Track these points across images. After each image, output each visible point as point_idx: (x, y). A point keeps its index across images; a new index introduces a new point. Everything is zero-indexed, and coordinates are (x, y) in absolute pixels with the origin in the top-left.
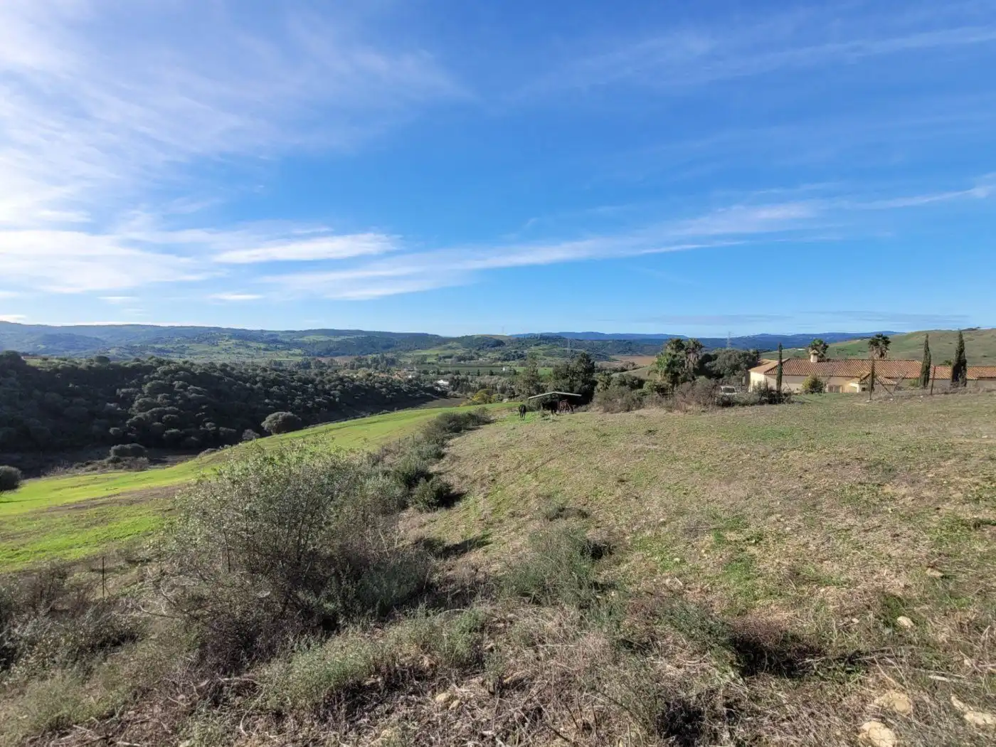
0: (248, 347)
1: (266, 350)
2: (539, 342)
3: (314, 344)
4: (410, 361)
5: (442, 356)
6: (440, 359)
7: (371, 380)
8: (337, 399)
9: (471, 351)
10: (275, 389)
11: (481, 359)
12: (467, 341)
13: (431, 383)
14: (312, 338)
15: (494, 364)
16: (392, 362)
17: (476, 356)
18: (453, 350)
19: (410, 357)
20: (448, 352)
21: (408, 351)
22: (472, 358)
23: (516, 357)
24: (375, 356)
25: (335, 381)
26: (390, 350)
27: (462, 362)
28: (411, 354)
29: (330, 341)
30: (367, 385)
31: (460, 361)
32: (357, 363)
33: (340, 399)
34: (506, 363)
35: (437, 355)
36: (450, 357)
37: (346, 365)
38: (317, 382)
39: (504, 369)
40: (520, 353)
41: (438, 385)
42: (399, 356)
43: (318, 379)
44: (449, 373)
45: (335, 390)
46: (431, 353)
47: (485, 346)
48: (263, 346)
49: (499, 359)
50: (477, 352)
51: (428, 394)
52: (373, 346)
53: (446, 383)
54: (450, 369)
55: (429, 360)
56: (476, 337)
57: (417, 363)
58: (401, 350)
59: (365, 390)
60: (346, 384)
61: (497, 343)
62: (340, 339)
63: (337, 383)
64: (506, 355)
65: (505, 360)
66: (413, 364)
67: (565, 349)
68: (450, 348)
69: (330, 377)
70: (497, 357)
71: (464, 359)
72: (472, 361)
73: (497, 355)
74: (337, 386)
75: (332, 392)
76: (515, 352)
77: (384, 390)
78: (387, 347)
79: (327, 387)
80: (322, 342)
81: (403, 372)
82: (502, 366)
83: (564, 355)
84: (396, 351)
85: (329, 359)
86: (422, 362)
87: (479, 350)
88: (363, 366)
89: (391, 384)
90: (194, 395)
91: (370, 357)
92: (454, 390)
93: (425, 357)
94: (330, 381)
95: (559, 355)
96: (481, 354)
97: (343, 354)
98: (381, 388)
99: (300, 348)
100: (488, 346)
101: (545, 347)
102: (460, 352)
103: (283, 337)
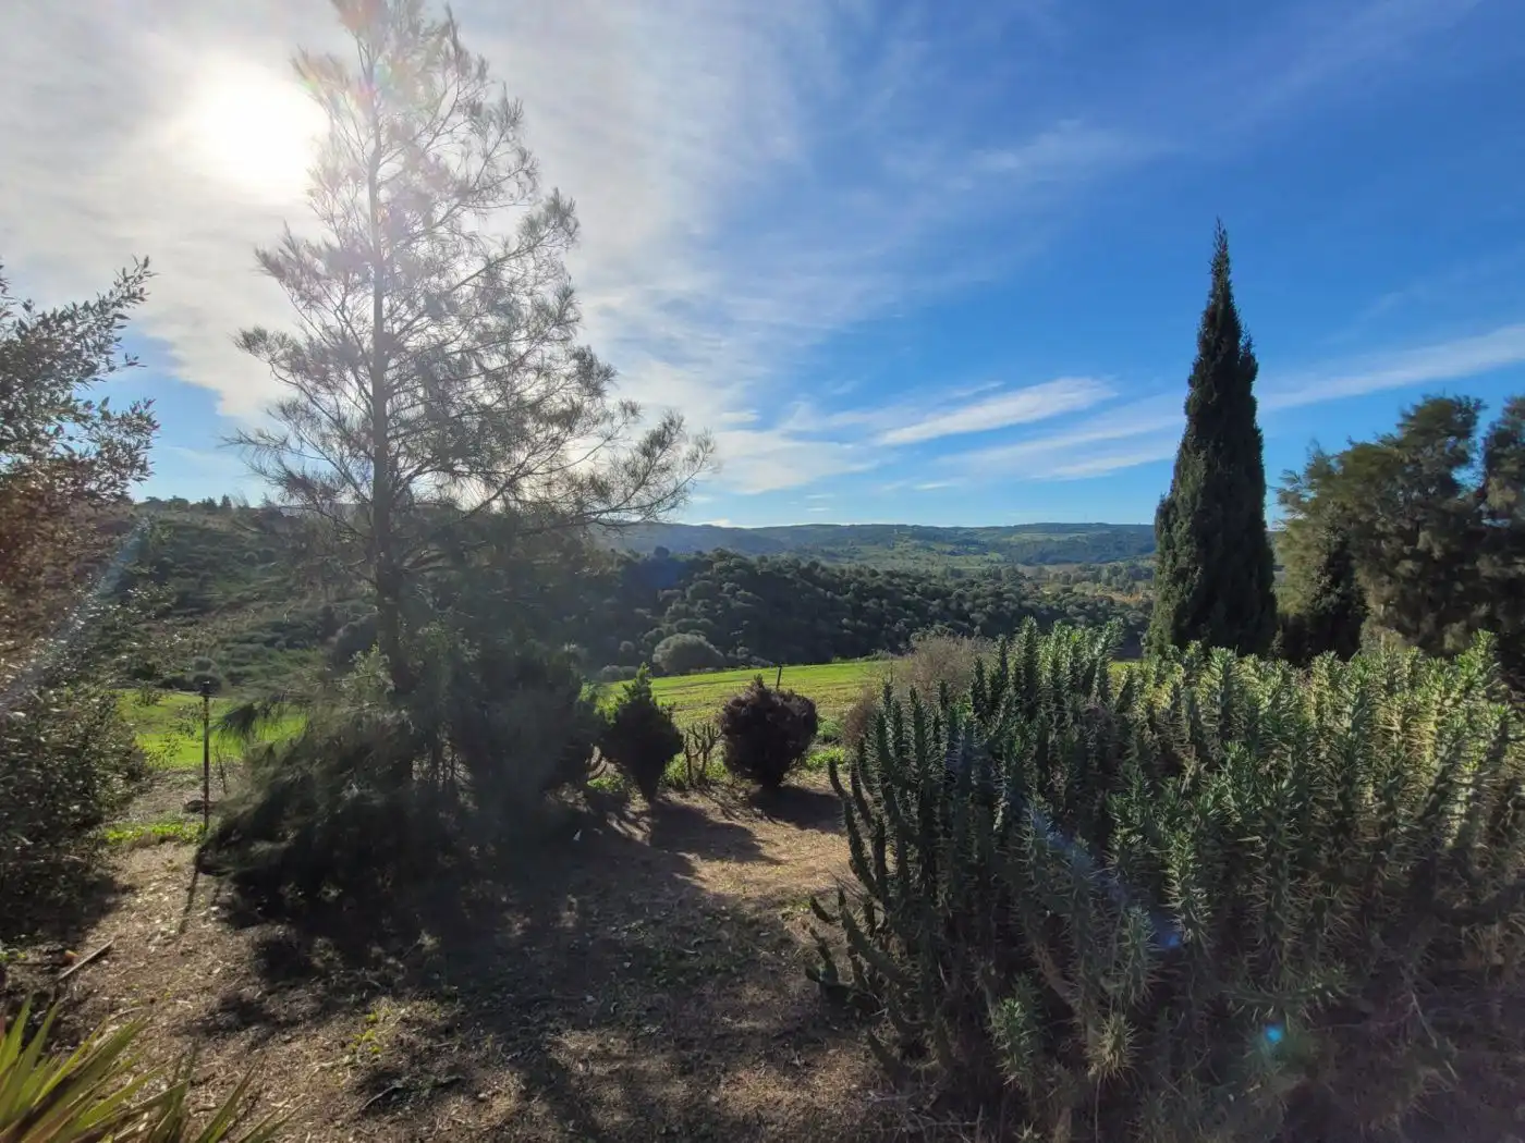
0: (930, 549)
1: (952, 553)
3: (1022, 545)
10: (871, 603)
14: (1026, 536)
32: (1075, 575)
48: (949, 548)
60: (1006, 603)
62: (1064, 538)
80: (1035, 542)
90: (740, 603)
97: (1066, 561)
99: (999, 551)
103: (984, 536)
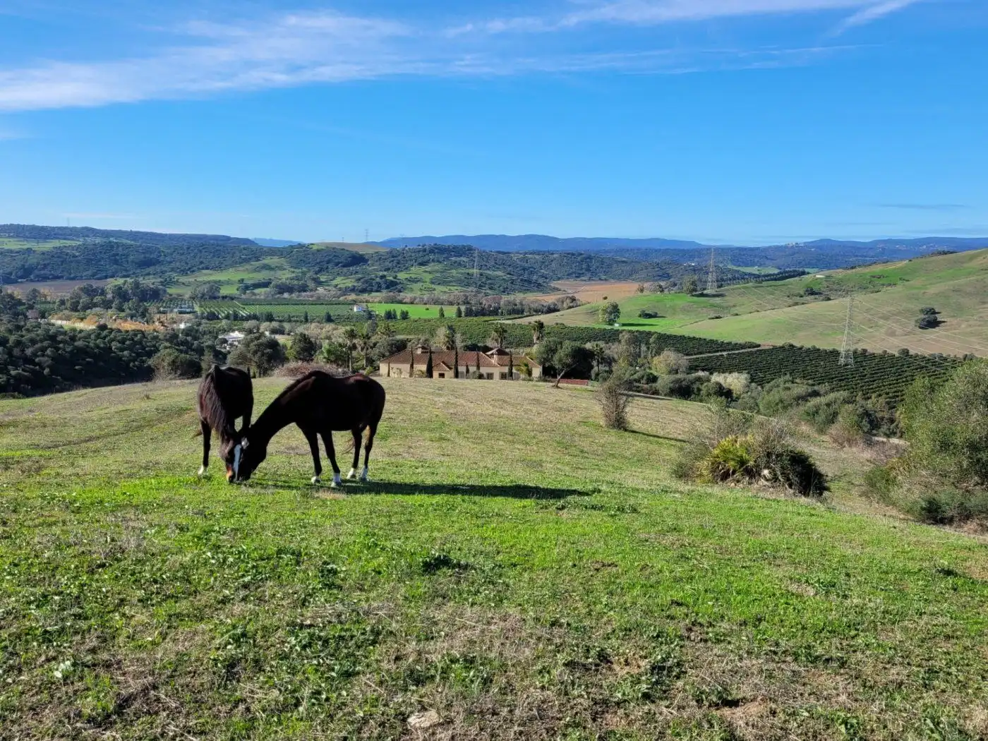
2: (426, 258)
4: (187, 293)
5: (250, 282)
6: (247, 288)
7: (105, 338)
8: (46, 371)
9: (304, 273)
11: (321, 290)
12: (300, 255)
15: (341, 298)
16: (155, 295)
17: (311, 285)
18: (272, 273)
19: (189, 285)
20: (262, 276)
21: (184, 272)
22: (303, 289)
23: (384, 286)
24: (120, 281)
25: (41, 341)
26: (151, 269)
27: (286, 295)
28: (192, 280)
29: (29, 250)
30: (98, 347)
31: (281, 293)
32: (84, 299)
33: (51, 371)
34: (365, 296)
35: (242, 281)
36: (265, 285)
37: (63, 302)
38: (11, 343)
39: (355, 309)
40: (391, 278)
41: (225, 341)
42: (168, 283)
43: (12, 338)
45: (43, 355)
46: (230, 279)
47: (330, 266)
49: (353, 290)
50: (315, 276)
52: (116, 262)
53: (241, 336)
55: (224, 291)
56: (315, 248)
58: (172, 270)
59: (94, 356)
61: (352, 259)
62: (48, 246)
63: (46, 343)
64: (366, 282)
65: (363, 291)
66: (193, 298)
67: (471, 271)
68: (267, 267)
69: (33, 335)
71: (290, 290)
72: (304, 294)
73: (349, 283)
74: (43, 350)
75: (37, 360)
76: (383, 277)
77: (126, 353)
78: (146, 264)
79: (29, 352)
80: (11, 251)
81: (170, 316)
82: (353, 303)
83: (467, 281)
84: (163, 272)
85: (30, 287)
86: (212, 294)
87: (320, 271)
88: (95, 305)
89: (140, 342)
91: (111, 284)
93: (217, 285)
94: (33, 342)
95: (459, 282)
96: (323, 278)
97: (56, 278)
98: (122, 350)
100: (337, 264)
101: (436, 268)
102: (285, 276)
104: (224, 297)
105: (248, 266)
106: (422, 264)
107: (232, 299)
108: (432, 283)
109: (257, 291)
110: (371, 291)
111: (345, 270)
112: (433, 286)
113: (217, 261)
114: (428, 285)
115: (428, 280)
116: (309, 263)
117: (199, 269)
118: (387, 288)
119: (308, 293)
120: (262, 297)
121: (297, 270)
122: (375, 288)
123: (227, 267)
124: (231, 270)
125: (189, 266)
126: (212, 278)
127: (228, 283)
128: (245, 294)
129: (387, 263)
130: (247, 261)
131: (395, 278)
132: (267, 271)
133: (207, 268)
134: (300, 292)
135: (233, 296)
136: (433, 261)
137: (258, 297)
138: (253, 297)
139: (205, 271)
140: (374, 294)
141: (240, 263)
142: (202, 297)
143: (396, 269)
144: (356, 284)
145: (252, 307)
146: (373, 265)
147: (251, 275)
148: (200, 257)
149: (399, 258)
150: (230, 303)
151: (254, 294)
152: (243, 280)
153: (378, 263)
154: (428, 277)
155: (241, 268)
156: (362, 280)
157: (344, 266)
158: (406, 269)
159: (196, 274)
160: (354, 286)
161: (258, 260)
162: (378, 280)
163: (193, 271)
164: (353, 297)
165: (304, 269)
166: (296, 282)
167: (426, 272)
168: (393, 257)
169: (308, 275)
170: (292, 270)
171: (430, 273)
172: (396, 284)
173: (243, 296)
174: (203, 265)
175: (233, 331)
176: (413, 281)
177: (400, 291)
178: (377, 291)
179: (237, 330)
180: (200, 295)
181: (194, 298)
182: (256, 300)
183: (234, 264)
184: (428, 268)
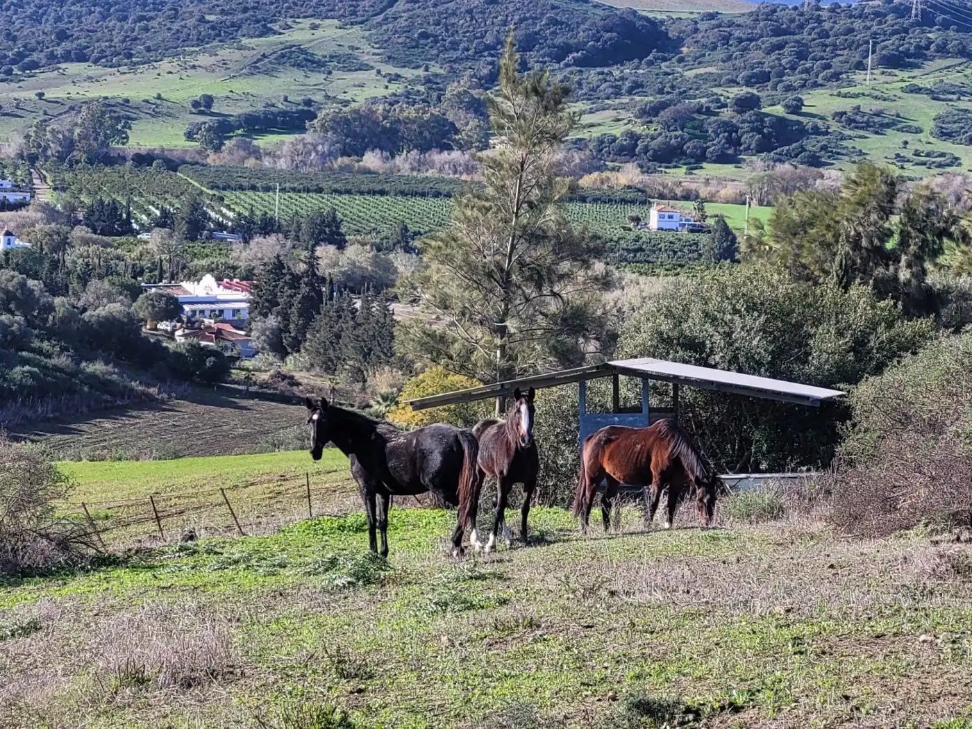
2: (914, 39)
4: (9, 141)
5: (236, 110)
6: (223, 129)
9: (436, 83)
13: (134, 292)
17: (468, 124)
18: (317, 78)
19: (15, 112)
20: (280, 89)
22: (437, 137)
23: (750, 139)
27: (372, 160)
28: (28, 95)
31: (354, 151)
34: (676, 176)
35: (205, 104)
36: (294, 121)
39: (653, 222)
40: (779, 110)
41: (172, 309)
44: (268, 227)
46: (162, 95)
49: (628, 150)
51: (97, 367)
53: (236, 298)
54: (277, 205)
55: (143, 138)
57: (63, 158)
61: (618, 37)
64: (682, 120)
65: (667, 156)
66: (30, 158)
68: (298, 58)
70: (618, 131)
71: (387, 139)
72: (439, 157)
73: (614, 123)
76: (745, 104)
82: (641, 197)
86: (99, 148)
92: (279, 346)
93: (115, 117)
101: (958, 77)
102: (365, 91)
104: (144, 160)
105: (225, 53)
106: (895, 61)
107: (172, 165)
108: (945, 135)
109: (264, 142)
110: (699, 158)
111: (592, 75)
112: (948, 147)
113: (116, 30)
114: (928, 142)
115: (929, 125)
116: (455, 46)
117: (52, 57)
118: (764, 147)
119: (456, 155)
120: (283, 164)
121: (408, 73)
122: (713, 147)
123: (154, 54)
124: (165, 65)
125: (19, 47)
126: (95, 92)
127: (158, 109)
128: (217, 149)
129: (755, 56)
130: (224, 32)
131: (796, 108)
132: (299, 74)
133: (82, 58)
134: (424, 149)
135: (175, 156)
136: (942, 50)
137: (267, 162)
138: (250, 163)
139: (73, 68)
140: (710, 169)
141: (201, 41)
142: (61, 158)
143: (794, 79)
144: (638, 129)
145: (249, 197)
146: (698, 60)
147: (241, 86)
148: (58, 19)
149: (805, 36)
150: (166, 178)
151: (256, 153)
152: (209, 101)
153: (720, 54)
154: (925, 112)
155: (204, 60)
156: (664, 114)
157: (584, 63)
158: (836, 76)
159: (42, 76)
160: (634, 138)
161: (266, 31)
162: (727, 114)
163: (35, 65)
164: (629, 175)
165: (436, 69)
166: (411, 112)
167: (918, 90)
168: (777, 32)
169: (452, 89)
170: (389, 69)
171: (934, 95)
172: (802, 132)
173: (212, 159)
174: (66, 45)
175: (194, 276)
176: (867, 126)
177: (815, 162)
178: (722, 159)
179: (210, 270)
180: (54, 148)
181: (33, 159)
182: (263, 174)
183: (176, 45)
184: (926, 77)
